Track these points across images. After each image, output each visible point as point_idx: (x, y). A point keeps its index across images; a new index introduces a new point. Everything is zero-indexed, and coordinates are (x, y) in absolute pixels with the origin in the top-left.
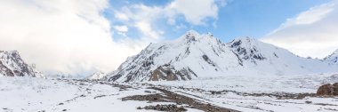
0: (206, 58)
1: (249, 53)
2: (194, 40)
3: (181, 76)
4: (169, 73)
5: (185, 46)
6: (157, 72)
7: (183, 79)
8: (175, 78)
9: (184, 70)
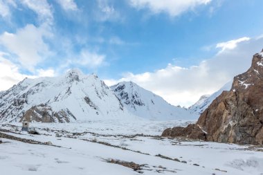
0: (88, 100)
1: (130, 99)
2: (77, 79)
3: (59, 118)
4: (45, 114)
5: (67, 86)
6: (30, 112)
7: (61, 121)
8: (52, 120)
9: (62, 112)
